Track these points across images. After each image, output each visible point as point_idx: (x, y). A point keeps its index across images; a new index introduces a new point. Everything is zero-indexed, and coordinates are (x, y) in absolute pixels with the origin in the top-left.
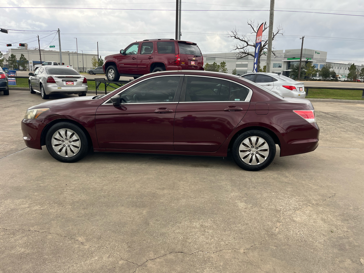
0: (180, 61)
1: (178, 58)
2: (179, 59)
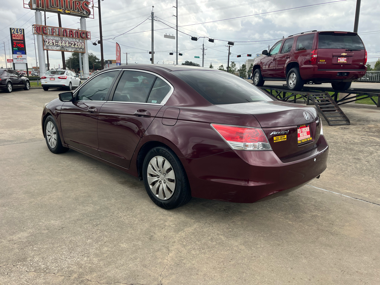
0: (317, 59)
1: (314, 54)
2: (315, 56)
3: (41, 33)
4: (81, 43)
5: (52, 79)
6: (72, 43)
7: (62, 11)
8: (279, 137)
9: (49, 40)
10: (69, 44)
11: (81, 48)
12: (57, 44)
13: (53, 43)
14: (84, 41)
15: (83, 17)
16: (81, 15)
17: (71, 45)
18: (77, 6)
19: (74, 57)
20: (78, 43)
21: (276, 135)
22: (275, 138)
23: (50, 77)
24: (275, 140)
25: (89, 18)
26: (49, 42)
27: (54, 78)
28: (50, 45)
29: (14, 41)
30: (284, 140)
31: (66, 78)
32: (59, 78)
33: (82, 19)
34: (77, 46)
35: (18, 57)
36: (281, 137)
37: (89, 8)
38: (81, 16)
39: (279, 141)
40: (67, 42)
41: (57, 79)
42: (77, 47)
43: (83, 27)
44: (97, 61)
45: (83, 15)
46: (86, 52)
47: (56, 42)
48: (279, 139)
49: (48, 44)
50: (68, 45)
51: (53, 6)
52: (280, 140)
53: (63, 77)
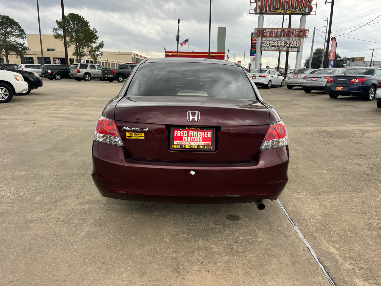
3: (260, 36)
4: (297, 42)
5: (253, 78)
6: (288, 43)
7: (283, 12)
8: (134, 133)
9: (266, 41)
10: (284, 43)
11: (296, 47)
12: (273, 44)
13: (270, 44)
14: (301, 39)
15: (304, 15)
16: (302, 13)
17: (287, 45)
18: (299, 4)
19: (314, 57)
20: (293, 42)
21: (128, 131)
22: (127, 134)
23: (253, 75)
24: (127, 136)
25: (310, 15)
26: (266, 43)
27: (256, 76)
28: (266, 46)
29: (253, 44)
30: (140, 138)
31: (266, 77)
32: (260, 76)
33: (303, 17)
34: (293, 44)
35: (254, 58)
36: (136, 134)
37: (312, 5)
38: (302, 15)
39: (133, 138)
40: (283, 41)
41: (258, 78)
42: (292, 46)
43: (302, 25)
44: (338, 59)
45: (303, 13)
46: (301, 50)
47: (272, 43)
48: (134, 135)
49: (265, 45)
50: (283, 45)
51: (275, 8)
52: (135, 138)
53: (264, 76)
